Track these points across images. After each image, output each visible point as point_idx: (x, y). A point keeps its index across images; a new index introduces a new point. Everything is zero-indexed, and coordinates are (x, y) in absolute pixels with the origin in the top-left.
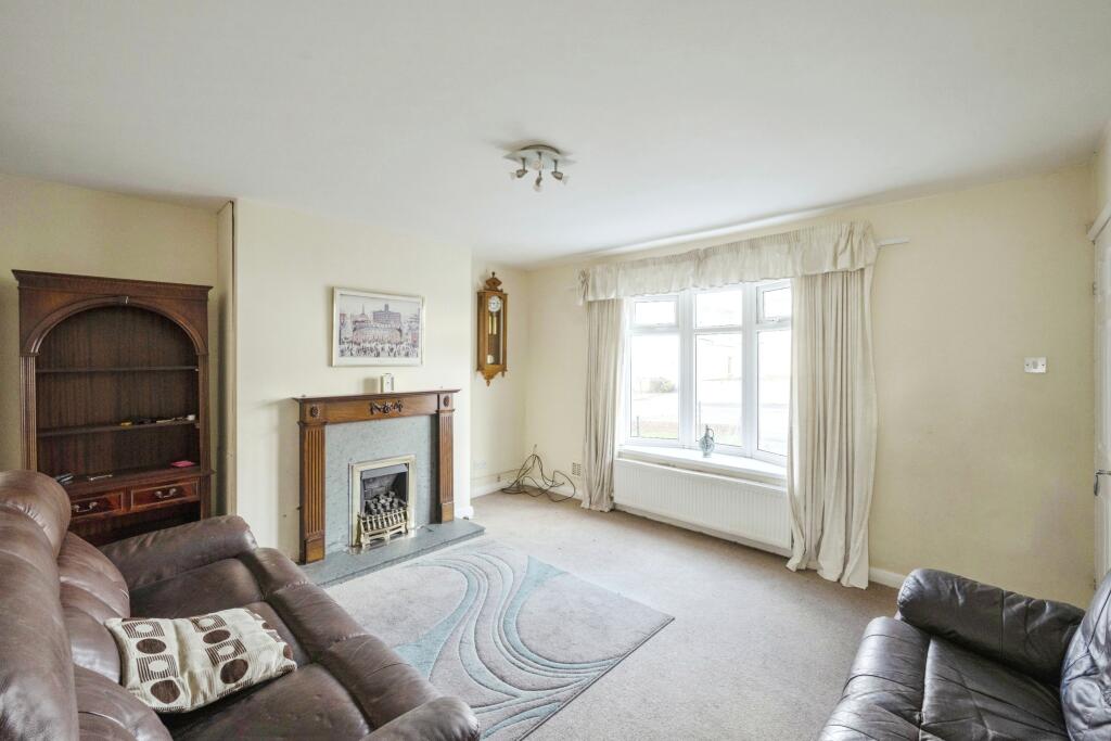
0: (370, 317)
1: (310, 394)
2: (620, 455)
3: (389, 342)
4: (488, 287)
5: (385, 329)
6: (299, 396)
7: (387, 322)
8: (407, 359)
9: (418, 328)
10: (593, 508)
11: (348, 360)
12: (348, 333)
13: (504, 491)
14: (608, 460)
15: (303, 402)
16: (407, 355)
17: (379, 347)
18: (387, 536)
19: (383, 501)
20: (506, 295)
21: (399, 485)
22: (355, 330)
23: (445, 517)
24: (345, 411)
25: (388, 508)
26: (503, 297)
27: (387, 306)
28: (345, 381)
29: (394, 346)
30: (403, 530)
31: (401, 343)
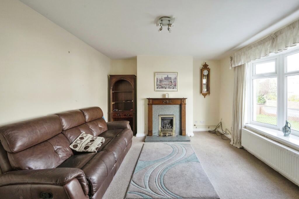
0: (164, 79)
1: (151, 97)
2: (245, 127)
3: (168, 85)
4: (203, 67)
5: (167, 82)
6: (148, 98)
7: (168, 80)
8: (173, 89)
9: (176, 81)
10: (234, 145)
11: (158, 90)
12: (159, 83)
13: (210, 132)
14: (240, 128)
15: (149, 99)
16: (173, 88)
17: (166, 86)
18: (167, 135)
19: (167, 126)
20: (210, 69)
21: (171, 122)
22: (160, 82)
23: (183, 134)
24: (157, 102)
25: (168, 128)
26: (209, 70)
27: (168, 76)
28: (158, 95)
29: (170, 86)
30: (171, 134)
31: (172, 85)
